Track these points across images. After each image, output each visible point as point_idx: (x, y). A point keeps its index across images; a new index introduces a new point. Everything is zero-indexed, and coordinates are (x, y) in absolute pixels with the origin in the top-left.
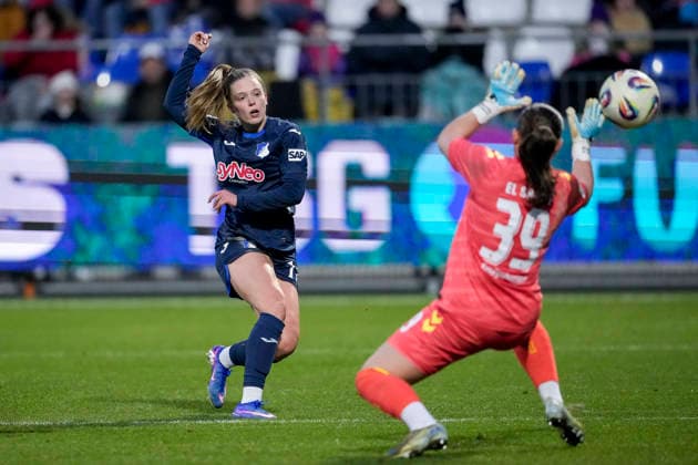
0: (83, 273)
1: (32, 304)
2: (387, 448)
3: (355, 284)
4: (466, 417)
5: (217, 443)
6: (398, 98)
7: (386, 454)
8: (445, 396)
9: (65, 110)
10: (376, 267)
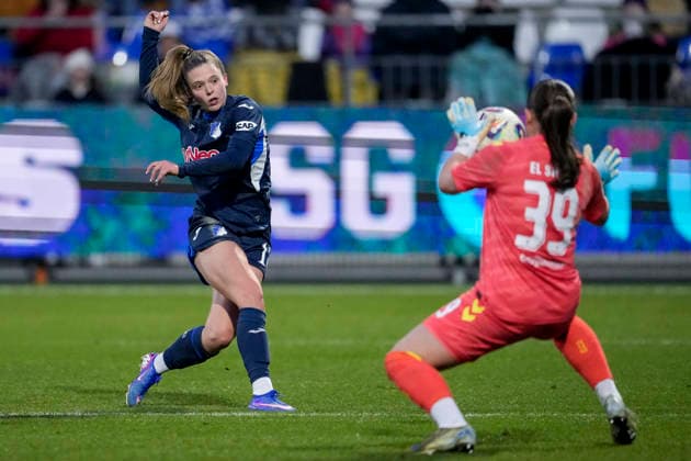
0: (97, 259)
1: (43, 291)
2: (410, 444)
3: (378, 273)
4: (492, 411)
5: (234, 436)
6: (425, 80)
7: (408, 450)
8: (470, 390)
9: (80, 90)
10: (399, 256)
